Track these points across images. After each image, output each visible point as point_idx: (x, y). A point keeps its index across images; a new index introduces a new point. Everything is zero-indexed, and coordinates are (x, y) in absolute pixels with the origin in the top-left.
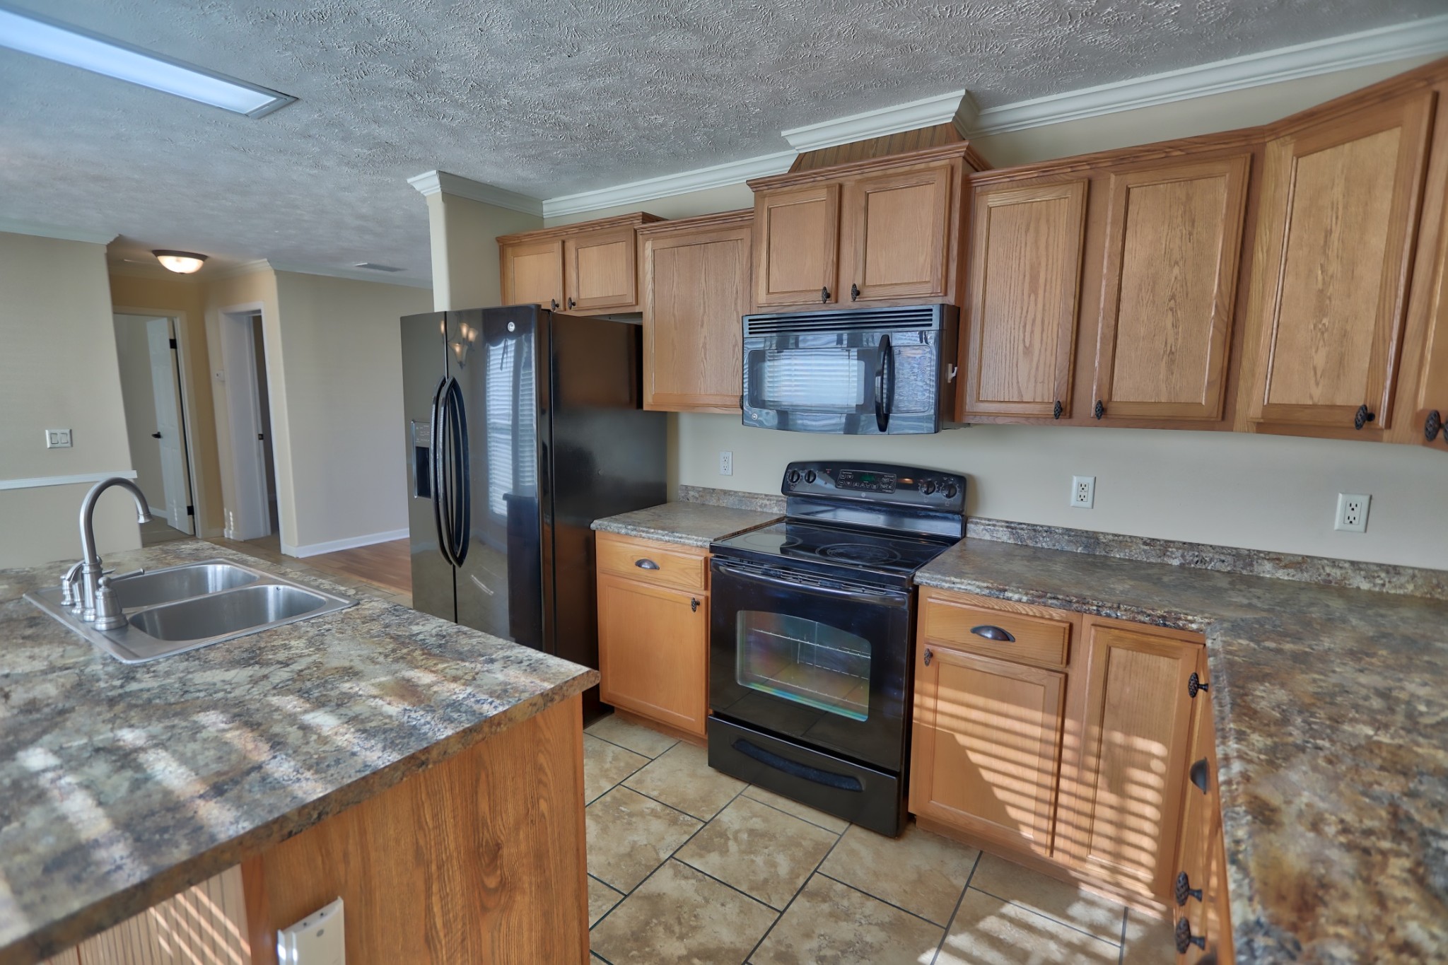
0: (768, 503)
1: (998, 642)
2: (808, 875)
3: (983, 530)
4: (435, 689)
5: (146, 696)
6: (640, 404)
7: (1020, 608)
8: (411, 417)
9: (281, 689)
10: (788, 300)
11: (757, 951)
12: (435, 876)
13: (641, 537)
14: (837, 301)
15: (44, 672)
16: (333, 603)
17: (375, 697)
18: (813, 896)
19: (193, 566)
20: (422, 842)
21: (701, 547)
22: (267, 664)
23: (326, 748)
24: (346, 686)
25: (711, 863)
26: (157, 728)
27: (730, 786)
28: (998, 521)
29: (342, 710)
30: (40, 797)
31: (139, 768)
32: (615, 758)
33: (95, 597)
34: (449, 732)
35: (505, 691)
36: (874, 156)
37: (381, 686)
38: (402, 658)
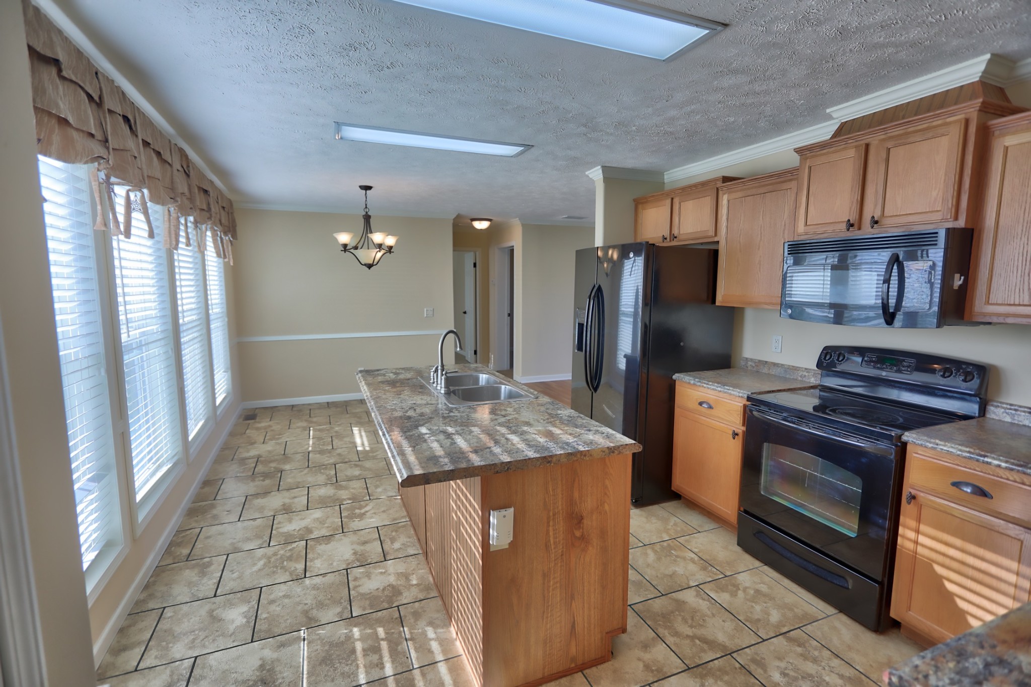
0: (807, 374)
1: (975, 496)
2: (792, 628)
3: (1003, 413)
4: (561, 436)
5: (456, 418)
6: (713, 300)
7: (1001, 472)
8: (578, 307)
9: (500, 425)
10: (820, 230)
11: (739, 652)
12: (551, 518)
13: (703, 386)
14: (859, 229)
15: (425, 405)
16: (527, 396)
17: (535, 434)
18: (790, 640)
19: (475, 374)
20: (547, 499)
21: (742, 397)
22: (497, 415)
23: (514, 447)
24: (525, 428)
25: (724, 598)
26: (458, 428)
27: (750, 561)
28: (1020, 407)
29: (522, 436)
30: (425, 441)
31: (453, 439)
32: (675, 524)
33: (441, 379)
34: (562, 452)
35: (591, 443)
36: (903, 118)
37: (539, 431)
38: (551, 422)
